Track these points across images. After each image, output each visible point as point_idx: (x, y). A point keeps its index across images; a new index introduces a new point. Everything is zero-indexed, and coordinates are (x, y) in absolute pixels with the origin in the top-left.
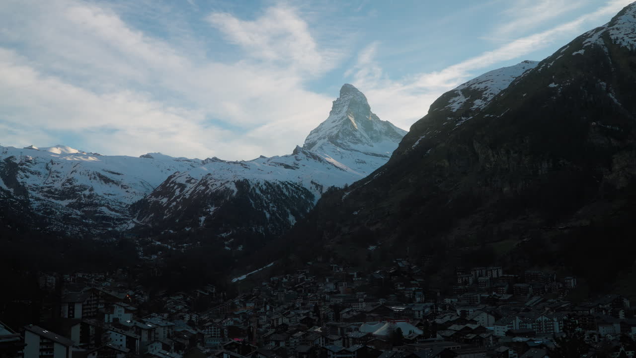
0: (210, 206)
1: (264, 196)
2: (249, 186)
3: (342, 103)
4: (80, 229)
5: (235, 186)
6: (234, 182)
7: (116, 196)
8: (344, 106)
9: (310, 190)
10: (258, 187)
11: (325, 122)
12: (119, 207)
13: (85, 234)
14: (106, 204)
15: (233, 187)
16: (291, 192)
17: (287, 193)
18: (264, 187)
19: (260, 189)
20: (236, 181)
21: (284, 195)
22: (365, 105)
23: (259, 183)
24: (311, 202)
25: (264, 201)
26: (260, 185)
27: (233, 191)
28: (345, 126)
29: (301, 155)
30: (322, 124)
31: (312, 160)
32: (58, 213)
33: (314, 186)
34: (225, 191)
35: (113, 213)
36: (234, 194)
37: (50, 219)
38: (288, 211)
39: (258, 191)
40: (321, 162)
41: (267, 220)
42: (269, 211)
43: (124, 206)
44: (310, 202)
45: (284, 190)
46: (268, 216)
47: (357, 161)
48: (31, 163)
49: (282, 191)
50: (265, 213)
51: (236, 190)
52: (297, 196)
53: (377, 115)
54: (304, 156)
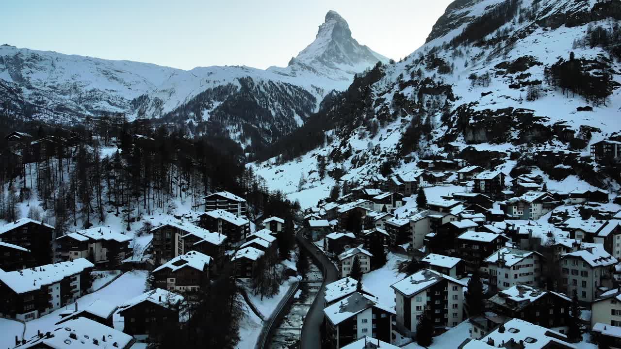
0: (212, 101)
1: (269, 95)
2: (252, 84)
3: (327, 28)
4: (73, 119)
5: (238, 82)
6: (238, 78)
7: (119, 93)
8: (329, 30)
9: (311, 93)
10: (263, 85)
11: (312, 43)
12: (120, 102)
13: (77, 124)
14: (107, 99)
15: (237, 83)
16: (294, 92)
17: (290, 93)
18: (269, 86)
19: (264, 87)
20: (239, 78)
21: (288, 95)
22: (346, 30)
23: (263, 82)
24: (314, 104)
25: (269, 100)
26: (264, 83)
27: (237, 87)
28: (330, 47)
29: (296, 66)
30: (309, 46)
31: (306, 71)
32: (51, 102)
33: (314, 90)
34: (228, 87)
35: (114, 107)
36: (238, 90)
37: (39, 107)
38: (294, 110)
39: (262, 89)
40: (315, 73)
41: (273, 118)
42: (274, 109)
43: (125, 101)
44: (312, 103)
45: (288, 91)
46: (273, 114)
47: (341, 78)
48: (36, 59)
49: (286, 92)
50: (270, 111)
51: (240, 87)
52: (300, 97)
53: (356, 40)
54: (299, 67)
